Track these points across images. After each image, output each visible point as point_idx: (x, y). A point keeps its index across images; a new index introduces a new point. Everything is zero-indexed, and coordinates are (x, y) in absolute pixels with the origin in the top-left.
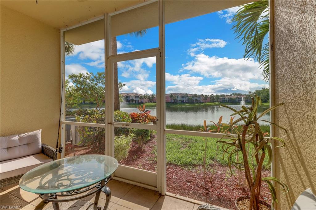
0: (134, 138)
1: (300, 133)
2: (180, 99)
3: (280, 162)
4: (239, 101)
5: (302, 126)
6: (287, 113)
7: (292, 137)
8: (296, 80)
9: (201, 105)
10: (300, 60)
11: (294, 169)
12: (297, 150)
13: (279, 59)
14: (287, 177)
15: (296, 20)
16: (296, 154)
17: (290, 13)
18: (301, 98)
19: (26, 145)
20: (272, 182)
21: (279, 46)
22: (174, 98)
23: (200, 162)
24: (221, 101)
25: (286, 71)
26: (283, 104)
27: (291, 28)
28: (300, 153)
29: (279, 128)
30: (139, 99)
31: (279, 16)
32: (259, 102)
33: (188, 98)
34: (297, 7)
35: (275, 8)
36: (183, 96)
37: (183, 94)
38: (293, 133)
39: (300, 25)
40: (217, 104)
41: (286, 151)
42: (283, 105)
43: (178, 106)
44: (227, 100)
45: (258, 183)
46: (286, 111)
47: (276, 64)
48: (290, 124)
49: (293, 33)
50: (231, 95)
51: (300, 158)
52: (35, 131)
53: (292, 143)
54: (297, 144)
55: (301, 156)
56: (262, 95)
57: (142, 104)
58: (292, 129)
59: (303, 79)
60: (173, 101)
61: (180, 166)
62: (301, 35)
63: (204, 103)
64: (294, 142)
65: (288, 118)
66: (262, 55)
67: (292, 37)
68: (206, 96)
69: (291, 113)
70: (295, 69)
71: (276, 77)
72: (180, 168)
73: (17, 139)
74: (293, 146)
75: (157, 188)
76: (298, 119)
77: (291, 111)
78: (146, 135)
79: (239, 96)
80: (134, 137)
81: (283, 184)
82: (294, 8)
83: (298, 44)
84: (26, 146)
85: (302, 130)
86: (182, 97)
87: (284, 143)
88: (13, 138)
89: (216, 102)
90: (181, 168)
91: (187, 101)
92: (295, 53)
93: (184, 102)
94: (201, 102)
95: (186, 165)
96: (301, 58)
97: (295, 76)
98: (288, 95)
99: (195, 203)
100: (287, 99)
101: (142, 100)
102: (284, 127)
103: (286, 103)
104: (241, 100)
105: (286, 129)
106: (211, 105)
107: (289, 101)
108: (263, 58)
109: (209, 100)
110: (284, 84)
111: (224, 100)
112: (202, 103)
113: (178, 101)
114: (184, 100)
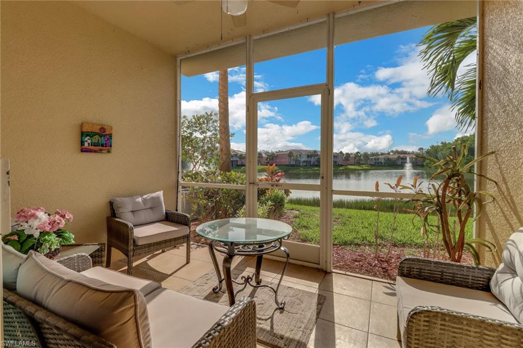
0: (271, 207)
1: (514, 181)
2: (304, 159)
3: (486, 222)
4: (402, 163)
5: (516, 173)
6: (498, 163)
7: (504, 187)
8: (512, 125)
9: (340, 170)
10: (516, 103)
11: (506, 222)
12: (509, 200)
13: (490, 100)
14: (495, 236)
15: (514, 59)
16: (508, 205)
17: (507, 49)
18: (517, 143)
19: (149, 209)
20: (474, 245)
21: (490, 84)
22: (295, 158)
23: (365, 241)
24: (372, 163)
25: (499, 114)
26: (493, 153)
27: (506, 67)
28: (513, 202)
29: (488, 181)
30: (238, 159)
31: (492, 49)
32: (465, 151)
33: (317, 157)
34: (515, 44)
35: (485, 38)
36: (310, 154)
37: (310, 151)
38: (506, 183)
39: (518, 65)
40: (365, 168)
41: (495, 206)
42: (493, 155)
43: (302, 170)
44: (383, 161)
45: (460, 244)
46: (497, 160)
47: (485, 107)
48: (502, 174)
49: (509, 72)
50: (389, 154)
51: (513, 207)
52: (156, 193)
53: (504, 194)
54: (509, 193)
55: (514, 205)
56: (442, 153)
57: (243, 167)
58: (504, 179)
59: (519, 123)
60: (293, 163)
61: (338, 246)
62: (519, 77)
63: (344, 166)
64: (506, 193)
65: (500, 168)
66: (455, 91)
67: (508, 77)
68: (347, 154)
69: (504, 162)
70: (510, 113)
71: (485, 122)
72: (338, 247)
73: (141, 201)
74: (505, 197)
75: (319, 264)
76: (512, 167)
77: (504, 160)
78: (281, 206)
79: (401, 156)
80: (272, 205)
81: (489, 245)
82: (511, 45)
83: (515, 86)
84: (150, 211)
85: (517, 177)
86: (308, 156)
87: (494, 198)
88: (137, 200)
89: (364, 164)
90: (341, 247)
91: (315, 164)
92: (511, 95)
93: (312, 163)
94: (339, 165)
95: (345, 244)
96: (518, 101)
97: (510, 120)
98: (500, 143)
99: (372, 280)
100: (500, 146)
101: (243, 161)
102: (495, 180)
103: (498, 151)
104: (406, 162)
105: (496, 181)
106: (355, 170)
107: (502, 149)
108: (457, 94)
109: (352, 161)
110: (496, 130)
111: (377, 161)
112: (341, 166)
113: (301, 162)
114: (310, 161)
